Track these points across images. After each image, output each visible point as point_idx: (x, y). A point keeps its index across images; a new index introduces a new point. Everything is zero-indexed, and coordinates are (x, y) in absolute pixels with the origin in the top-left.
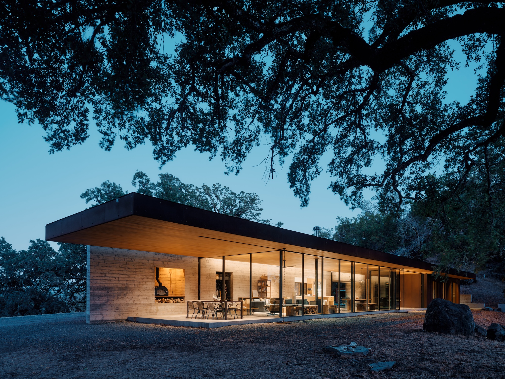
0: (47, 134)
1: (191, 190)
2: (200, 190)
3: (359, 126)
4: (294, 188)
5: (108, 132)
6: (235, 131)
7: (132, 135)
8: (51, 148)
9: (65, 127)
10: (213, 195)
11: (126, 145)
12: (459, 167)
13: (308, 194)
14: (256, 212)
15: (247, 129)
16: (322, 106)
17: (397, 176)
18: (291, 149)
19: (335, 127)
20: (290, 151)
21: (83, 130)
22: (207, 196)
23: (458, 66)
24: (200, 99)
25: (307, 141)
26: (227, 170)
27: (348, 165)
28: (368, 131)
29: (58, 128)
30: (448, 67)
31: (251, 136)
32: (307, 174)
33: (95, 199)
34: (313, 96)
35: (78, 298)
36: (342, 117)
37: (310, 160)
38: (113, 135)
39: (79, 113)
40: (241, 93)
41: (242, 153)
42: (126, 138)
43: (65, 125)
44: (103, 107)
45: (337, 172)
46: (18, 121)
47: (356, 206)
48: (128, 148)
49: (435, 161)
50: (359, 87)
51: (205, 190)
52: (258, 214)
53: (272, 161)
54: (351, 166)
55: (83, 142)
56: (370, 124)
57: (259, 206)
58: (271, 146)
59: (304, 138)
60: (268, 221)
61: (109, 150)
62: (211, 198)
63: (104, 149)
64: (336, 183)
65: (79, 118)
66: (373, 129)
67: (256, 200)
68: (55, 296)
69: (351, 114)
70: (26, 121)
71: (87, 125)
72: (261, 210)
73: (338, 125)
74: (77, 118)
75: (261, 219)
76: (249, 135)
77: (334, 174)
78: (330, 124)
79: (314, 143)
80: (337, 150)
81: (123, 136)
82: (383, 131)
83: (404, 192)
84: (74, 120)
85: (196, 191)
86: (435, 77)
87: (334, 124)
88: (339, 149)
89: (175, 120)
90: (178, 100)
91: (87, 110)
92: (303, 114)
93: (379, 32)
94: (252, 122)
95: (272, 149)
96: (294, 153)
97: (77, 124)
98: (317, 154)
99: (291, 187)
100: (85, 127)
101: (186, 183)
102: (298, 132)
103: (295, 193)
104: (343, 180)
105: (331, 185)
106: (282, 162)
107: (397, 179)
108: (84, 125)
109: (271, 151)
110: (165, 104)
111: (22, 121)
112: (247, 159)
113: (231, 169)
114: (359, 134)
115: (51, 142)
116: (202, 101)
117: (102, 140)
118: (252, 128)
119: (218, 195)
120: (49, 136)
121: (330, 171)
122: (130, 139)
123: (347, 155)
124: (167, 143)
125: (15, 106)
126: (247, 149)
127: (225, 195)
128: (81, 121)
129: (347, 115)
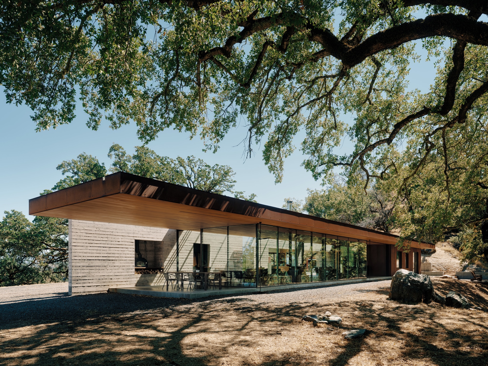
0: (35, 114)
1: (166, 163)
2: (174, 162)
3: (330, 108)
4: (269, 165)
5: (95, 112)
6: (215, 112)
7: (117, 116)
8: (38, 127)
9: (52, 107)
10: (187, 167)
11: (111, 125)
12: (420, 149)
13: (282, 170)
14: (229, 184)
15: (226, 111)
16: (295, 89)
17: (365, 156)
18: (267, 129)
19: (308, 109)
20: (266, 131)
21: (69, 111)
22: (182, 168)
23: (419, 58)
24: (183, 84)
25: (282, 122)
26: (205, 148)
27: (319, 144)
28: (337, 113)
29: (45, 107)
30: (410, 59)
31: (229, 117)
32: (281, 152)
33: (71, 171)
34: (287, 80)
35: (53, 269)
36: (314, 100)
37: (284, 140)
38: (99, 115)
39: (66, 94)
40: (222, 80)
41: (220, 133)
42: (111, 119)
43: (52, 105)
44: (90, 89)
45: (309, 150)
46: (6, 101)
47: (327, 183)
48: (113, 128)
49: (399, 143)
50: (329, 74)
51: (179, 162)
52: (232, 186)
53: (250, 141)
54: (322, 145)
55: (70, 122)
56: (339, 108)
57: (233, 178)
58: (249, 127)
59: (279, 119)
60: (241, 193)
61: (96, 129)
62: (185, 170)
63: (91, 128)
64: (308, 161)
65: (66, 98)
66: (342, 112)
67: (229, 172)
68: (30, 267)
69: (322, 97)
70: (14, 101)
71: (74, 106)
72: (235, 182)
73: (310, 107)
74: (64, 99)
75: (234, 191)
76: (227, 117)
77: (306, 152)
78: (303, 106)
79: (288, 123)
80: (310, 130)
81: (108, 116)
82: (351, 113)
83: (371, 171)
84: (61, 100)
85: (171, 163)
86: (398, 67)
87: (306, 106)
88: (311, 129)
89: (159, 103)
90: (161, 83)
91: (73, 91)
92: (278, 96)
93: (349, 26)
94: (231, 104)
95: (250, 130)
96: (269, 132)
97: (64, 105)
98: (291, 133)
99: (266, 164)
100: (72, 108)
101: (161, 156)
102: (273, 113)
103: (269, 169)
104: (315, 158)
105: (304, 163)
106: (258, 141)
107: (365, 159)
108: (71, 105)
109: (249, 132)
110: (150, 87)
111: (10, 101)
112: (224, 138)
113: (210, 146)
114: (329, 116)
115: (38, 121)
116: (185, 86)
117: (89, 120)
118: (230, 110)
119: (192, 167)
120: (36, 116)
121: (303, 149)
122: (115, 119)
123: (319, 135)
124: (151, 124)
125: (4, 87)
126: (224, 130)
127: (199, 168)
128: (69, 101)
129: (318, 99)
